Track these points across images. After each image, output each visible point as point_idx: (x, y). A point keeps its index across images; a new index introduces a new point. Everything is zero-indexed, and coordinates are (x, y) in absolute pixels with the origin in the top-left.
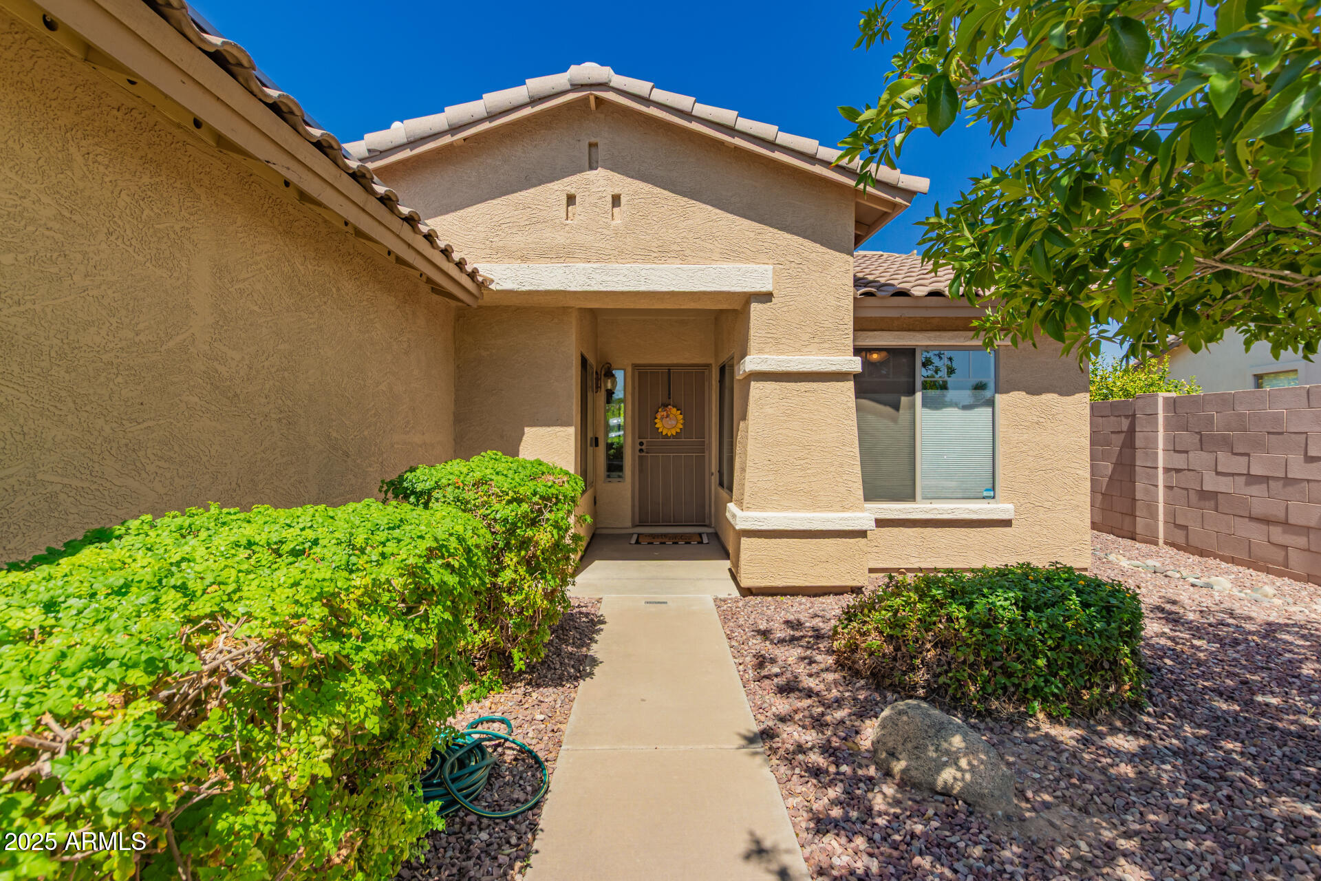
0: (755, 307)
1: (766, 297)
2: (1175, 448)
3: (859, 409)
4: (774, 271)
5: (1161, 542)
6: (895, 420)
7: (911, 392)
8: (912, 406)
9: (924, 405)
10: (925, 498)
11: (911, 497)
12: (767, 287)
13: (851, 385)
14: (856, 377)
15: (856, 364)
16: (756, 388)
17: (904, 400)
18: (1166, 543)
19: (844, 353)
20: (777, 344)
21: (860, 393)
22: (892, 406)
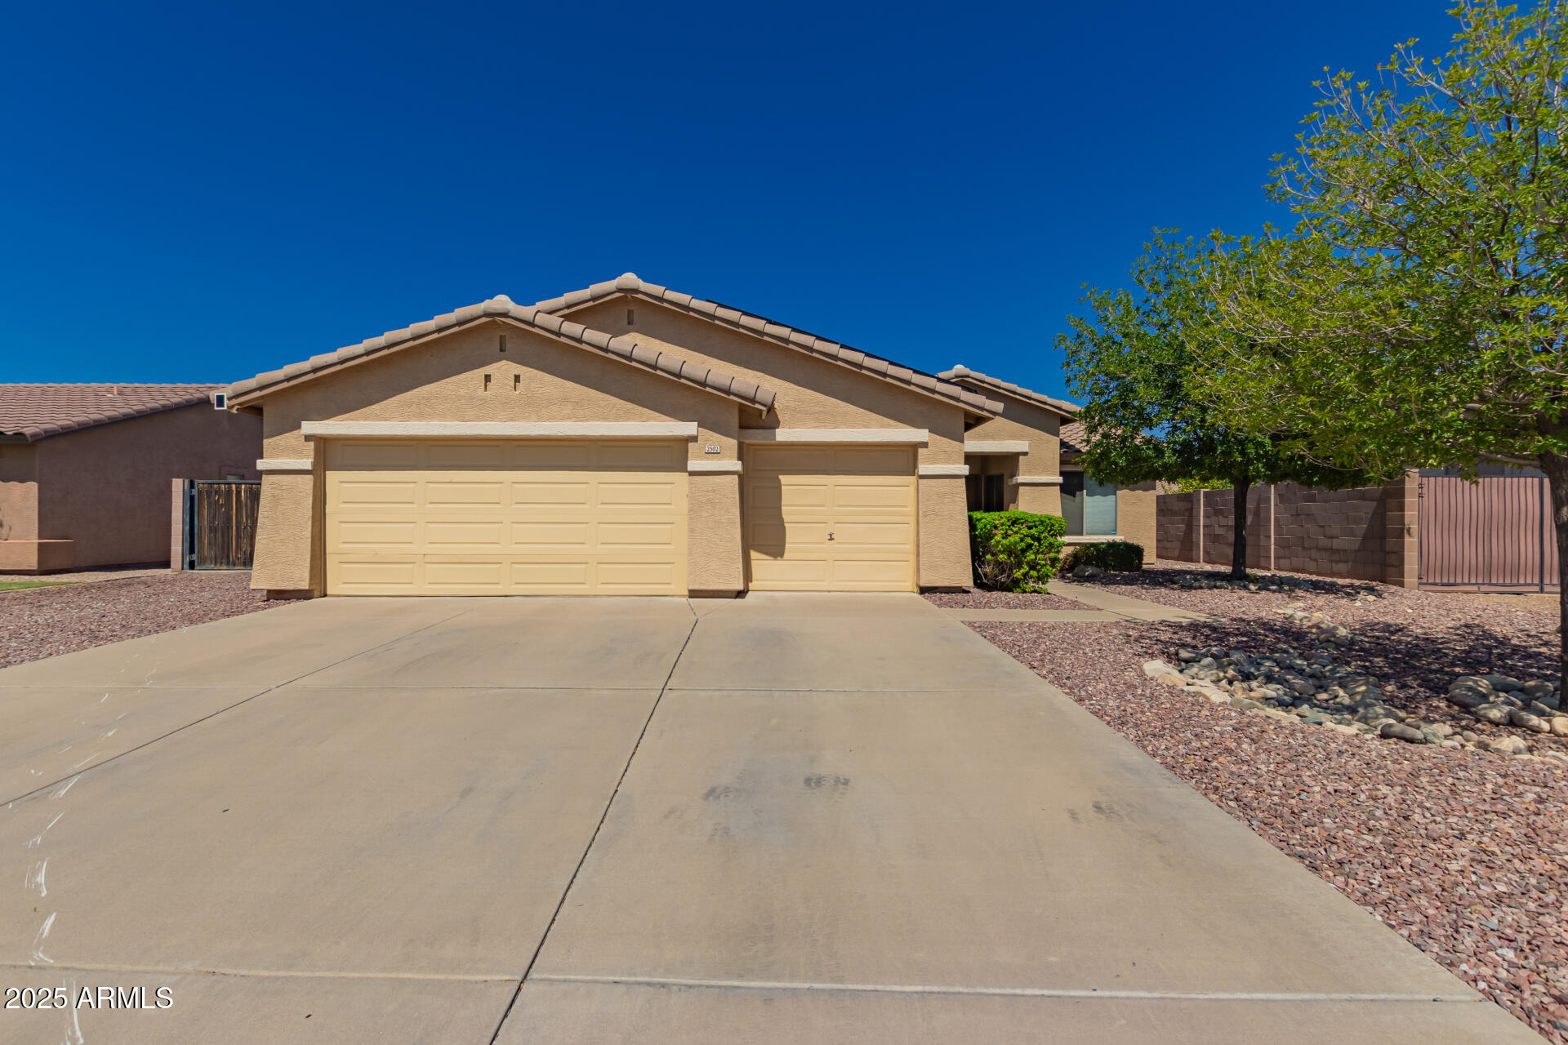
0: (1021, 458)
1: (1026, 454)
2: (1206, 516)
3: (1061, 497)
4: (1030, 444)
5: (1201, 561)
6: (1074, 501)
7: (1082, 490)
8: (1082, 495)
9: (1087, 495)
10: (1087, 534)
11: (1082, 534)
12: (1026, 450)
13: (1059, 487)
14: (1060, 485)
15: (1060, 480)
16: (1021, 489)
17: (1078, 493)
18: (1204, 561)
19: (1055, 475)
20: (1030, 472)
21: (1062, 491)
22: (1074, 496)
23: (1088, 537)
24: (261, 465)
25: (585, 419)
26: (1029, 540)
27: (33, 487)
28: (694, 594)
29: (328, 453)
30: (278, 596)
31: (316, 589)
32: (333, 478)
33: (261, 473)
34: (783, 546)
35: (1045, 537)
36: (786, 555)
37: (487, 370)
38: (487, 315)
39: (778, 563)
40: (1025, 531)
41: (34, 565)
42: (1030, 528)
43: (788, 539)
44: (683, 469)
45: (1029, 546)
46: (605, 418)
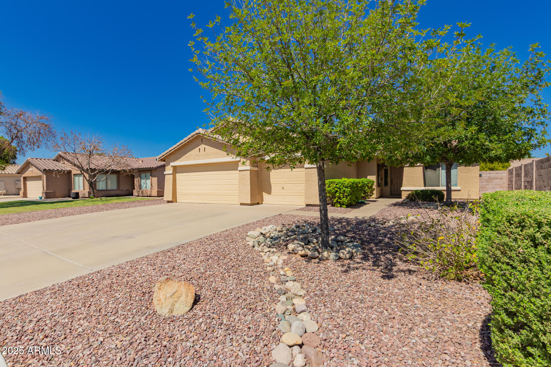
7: (439, 168)
8: (439, 170)
9: (442, 169)
11: (439, 186)
22: (436, 170)
23: (442, 187)
24: (165, 173)
25: (218, 158)
26: (336, 189)
27: (156, 178)
28: (241, 204)
29: (176, 169)
30: (168, 202)
31: (174, 200)
32: (178, 175)
33: (165, 175)
34: (271, 191)
35: (342, 188)
36: (272, 194)
37: (199, 147)
38: (197, 134)
39: (270, 196)
40: (335, 186)
41: (156, 195)
42: (337, 185)
43: (272, 189)
44: (237, 170)
45: (337, 191)
46: (221, 157)
